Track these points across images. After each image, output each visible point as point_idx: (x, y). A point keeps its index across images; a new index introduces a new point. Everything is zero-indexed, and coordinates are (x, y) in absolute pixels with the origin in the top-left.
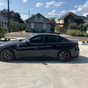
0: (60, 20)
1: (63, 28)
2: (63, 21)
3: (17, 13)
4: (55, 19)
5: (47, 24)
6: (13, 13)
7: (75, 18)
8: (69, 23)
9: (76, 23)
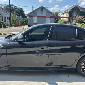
0: (64, 13)
1: (68, 21)
2: (68, 14)
3: (20, 8)
4: (59, 13)
5: (51, 17)
6: (16, 9)
7: (81, 11)
8: (74, 16)
9: (82, 16)
